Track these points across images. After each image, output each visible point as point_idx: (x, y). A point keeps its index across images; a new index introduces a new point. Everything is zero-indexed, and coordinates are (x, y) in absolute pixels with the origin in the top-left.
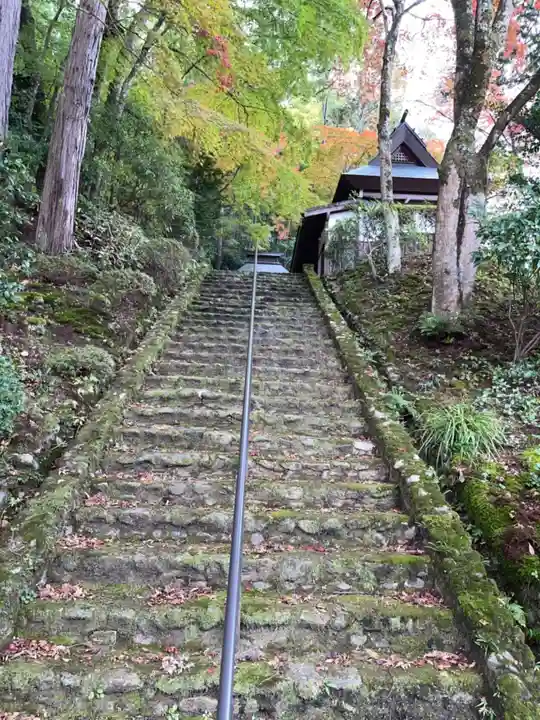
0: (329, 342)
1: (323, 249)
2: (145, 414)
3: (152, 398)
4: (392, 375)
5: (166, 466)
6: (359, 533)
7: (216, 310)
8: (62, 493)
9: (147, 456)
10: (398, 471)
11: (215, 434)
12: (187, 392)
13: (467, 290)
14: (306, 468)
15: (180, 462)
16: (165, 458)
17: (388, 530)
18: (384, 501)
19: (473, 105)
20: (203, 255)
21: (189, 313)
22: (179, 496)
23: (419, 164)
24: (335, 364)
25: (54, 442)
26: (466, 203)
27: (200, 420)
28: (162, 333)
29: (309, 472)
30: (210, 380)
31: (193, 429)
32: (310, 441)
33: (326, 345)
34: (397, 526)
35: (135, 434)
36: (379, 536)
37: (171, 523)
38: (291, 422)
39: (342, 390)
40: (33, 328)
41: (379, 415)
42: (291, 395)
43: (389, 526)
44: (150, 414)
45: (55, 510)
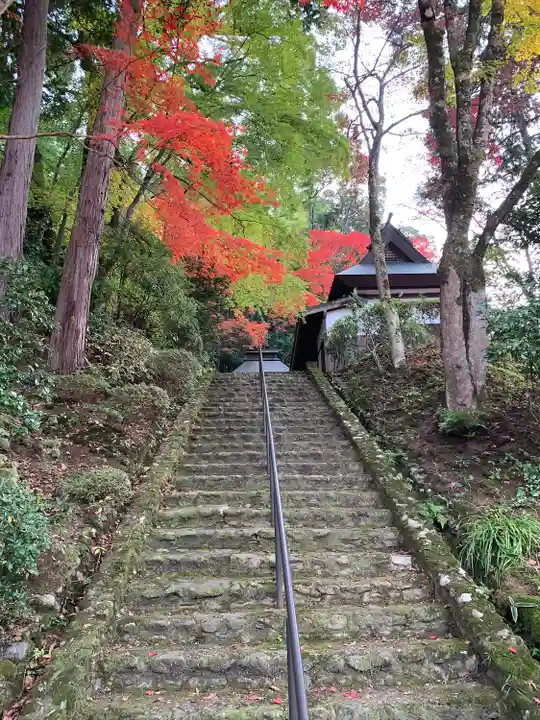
0: (345, 443)
1: (323, 345)
2: (167, 537)
3: (172, 519)
4: (418, 476)
5: (195, 598)
6: (416, 667)
7: (226, 416)
8: (89, 640)
9: (173, 588)
10: (446, 589)
11: (243, 556)
12: (208, 509)
13: (480, 383)
14: (346, 590)
15: (210, 592)
16: (192, 589)
17: (447, 661)
18: (435, 625)
19: (464, 212)
20: (206, 359)
21: (199, 420)
22: (214, 633)
23: (408, 260)
24: (357, 468)
25: (74, 578)
26: (468, 300)
27: (226, 541)
28: (176, 444)
29: (347, 595)
30: (230, 493)
31: (218, 553)
32: (344, 559)
33: (343, 446)
34: (455, 657)
35: (159, 562)
36: (437, 668)
37: (208, 669)
38: (321, 537)
39: (369, 496)
40: (49, 451)
41: (413, 523)
42: (315, 505)
43: (447, 657)
44: (172, 538)
45: (83, 661)
